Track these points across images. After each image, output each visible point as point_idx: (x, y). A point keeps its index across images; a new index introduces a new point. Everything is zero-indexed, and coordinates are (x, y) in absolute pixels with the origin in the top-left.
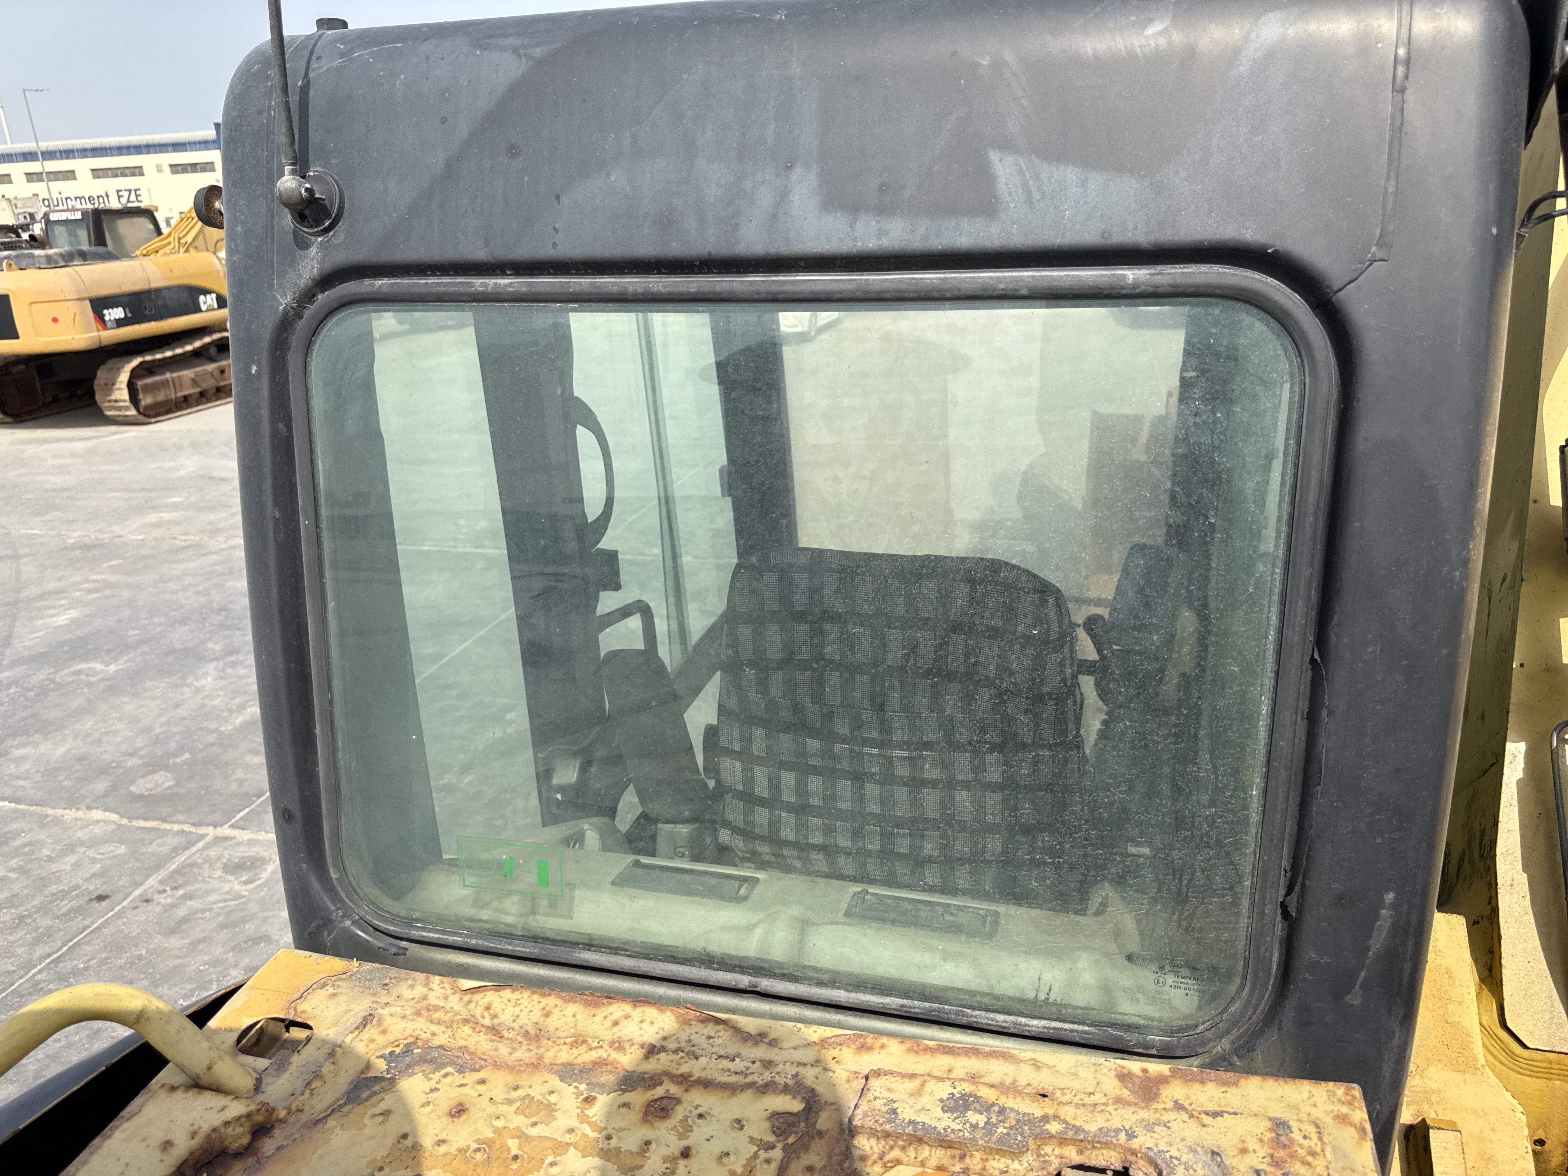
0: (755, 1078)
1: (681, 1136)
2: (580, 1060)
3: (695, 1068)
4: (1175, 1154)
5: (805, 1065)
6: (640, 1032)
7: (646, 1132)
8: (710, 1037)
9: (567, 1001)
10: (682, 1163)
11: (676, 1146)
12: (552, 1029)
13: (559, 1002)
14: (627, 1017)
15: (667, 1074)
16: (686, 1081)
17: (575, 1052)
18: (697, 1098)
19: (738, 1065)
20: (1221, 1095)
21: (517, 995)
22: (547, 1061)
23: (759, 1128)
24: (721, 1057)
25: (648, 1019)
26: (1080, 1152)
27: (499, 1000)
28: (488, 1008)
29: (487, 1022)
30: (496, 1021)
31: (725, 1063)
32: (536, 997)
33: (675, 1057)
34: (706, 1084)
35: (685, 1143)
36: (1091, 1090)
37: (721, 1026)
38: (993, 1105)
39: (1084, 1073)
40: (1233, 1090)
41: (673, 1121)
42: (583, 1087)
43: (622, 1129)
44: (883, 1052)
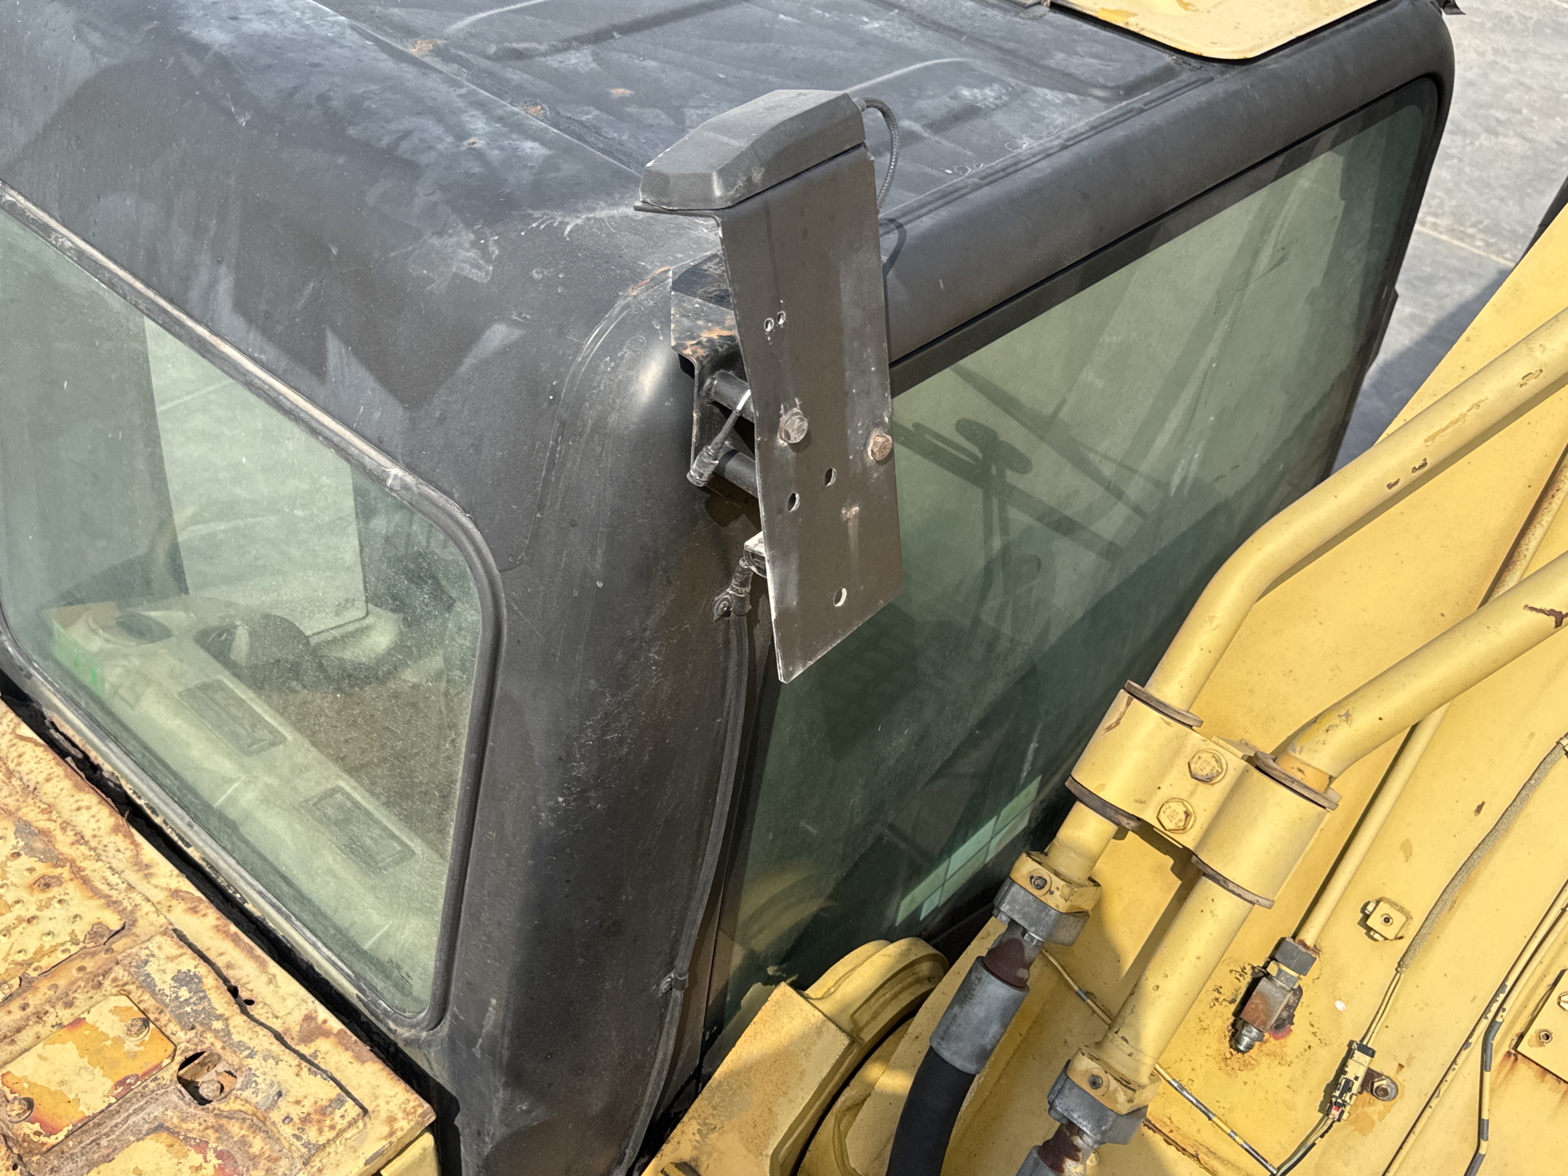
0: (114, 893)
1: (40, 909)
2: (38, 824)
3: (90, 867)
4: (259, 1080)
5: (149, 900)
6: (85, 823)
7: (24, 895)
8: (118, 851)
9: (66, 776)
10: (24, 924)
11: (33, 911)
12: (43, 791)
13: (62, 774)
14: (89, 808)
15: (73, 862)
16: (77, 873)
17: (40, 816)
18: (72, 890)
19: (114, 879)
20: (347, 1063)
21: (43, 755)
22: (20, 814)
23: (81, 929)
24: (111, 868)
25: (98, 817)
26: (223, 1048)
27: (31, 753)
28: (20, 756)
29: (12, 766)
30: (18, 768)
31: (108, 873)
32: (53, 763)
33: (88, 853)
34: (86, 881)
35: (38, 913)
36: (280, 1015)
37: (132, 847)
38: (204, 991)
39: (290, 1003)
40: (357, 1065)
41: (44, 896)
42: (22, 844)
43: (15, 885)
44: (201, 919)
